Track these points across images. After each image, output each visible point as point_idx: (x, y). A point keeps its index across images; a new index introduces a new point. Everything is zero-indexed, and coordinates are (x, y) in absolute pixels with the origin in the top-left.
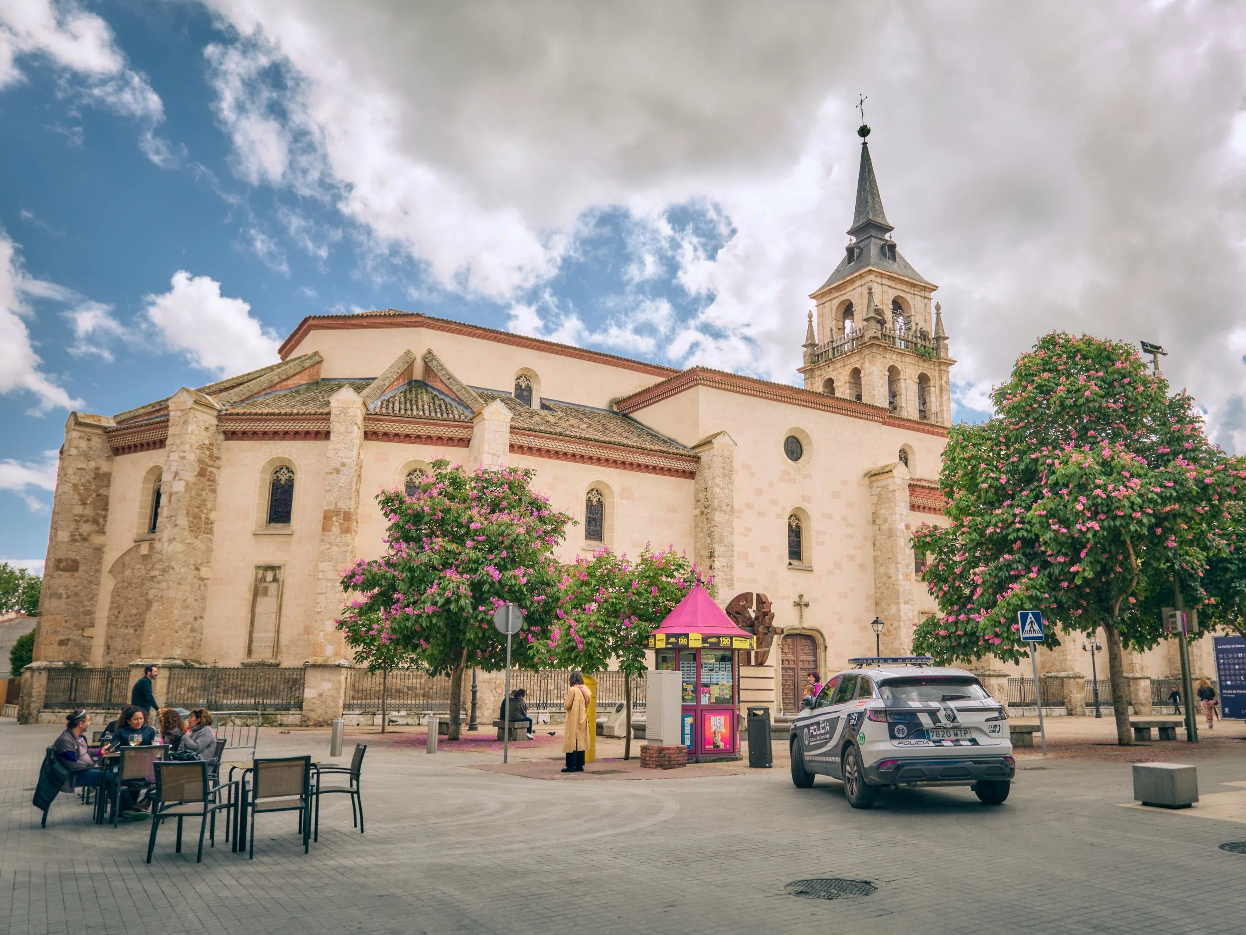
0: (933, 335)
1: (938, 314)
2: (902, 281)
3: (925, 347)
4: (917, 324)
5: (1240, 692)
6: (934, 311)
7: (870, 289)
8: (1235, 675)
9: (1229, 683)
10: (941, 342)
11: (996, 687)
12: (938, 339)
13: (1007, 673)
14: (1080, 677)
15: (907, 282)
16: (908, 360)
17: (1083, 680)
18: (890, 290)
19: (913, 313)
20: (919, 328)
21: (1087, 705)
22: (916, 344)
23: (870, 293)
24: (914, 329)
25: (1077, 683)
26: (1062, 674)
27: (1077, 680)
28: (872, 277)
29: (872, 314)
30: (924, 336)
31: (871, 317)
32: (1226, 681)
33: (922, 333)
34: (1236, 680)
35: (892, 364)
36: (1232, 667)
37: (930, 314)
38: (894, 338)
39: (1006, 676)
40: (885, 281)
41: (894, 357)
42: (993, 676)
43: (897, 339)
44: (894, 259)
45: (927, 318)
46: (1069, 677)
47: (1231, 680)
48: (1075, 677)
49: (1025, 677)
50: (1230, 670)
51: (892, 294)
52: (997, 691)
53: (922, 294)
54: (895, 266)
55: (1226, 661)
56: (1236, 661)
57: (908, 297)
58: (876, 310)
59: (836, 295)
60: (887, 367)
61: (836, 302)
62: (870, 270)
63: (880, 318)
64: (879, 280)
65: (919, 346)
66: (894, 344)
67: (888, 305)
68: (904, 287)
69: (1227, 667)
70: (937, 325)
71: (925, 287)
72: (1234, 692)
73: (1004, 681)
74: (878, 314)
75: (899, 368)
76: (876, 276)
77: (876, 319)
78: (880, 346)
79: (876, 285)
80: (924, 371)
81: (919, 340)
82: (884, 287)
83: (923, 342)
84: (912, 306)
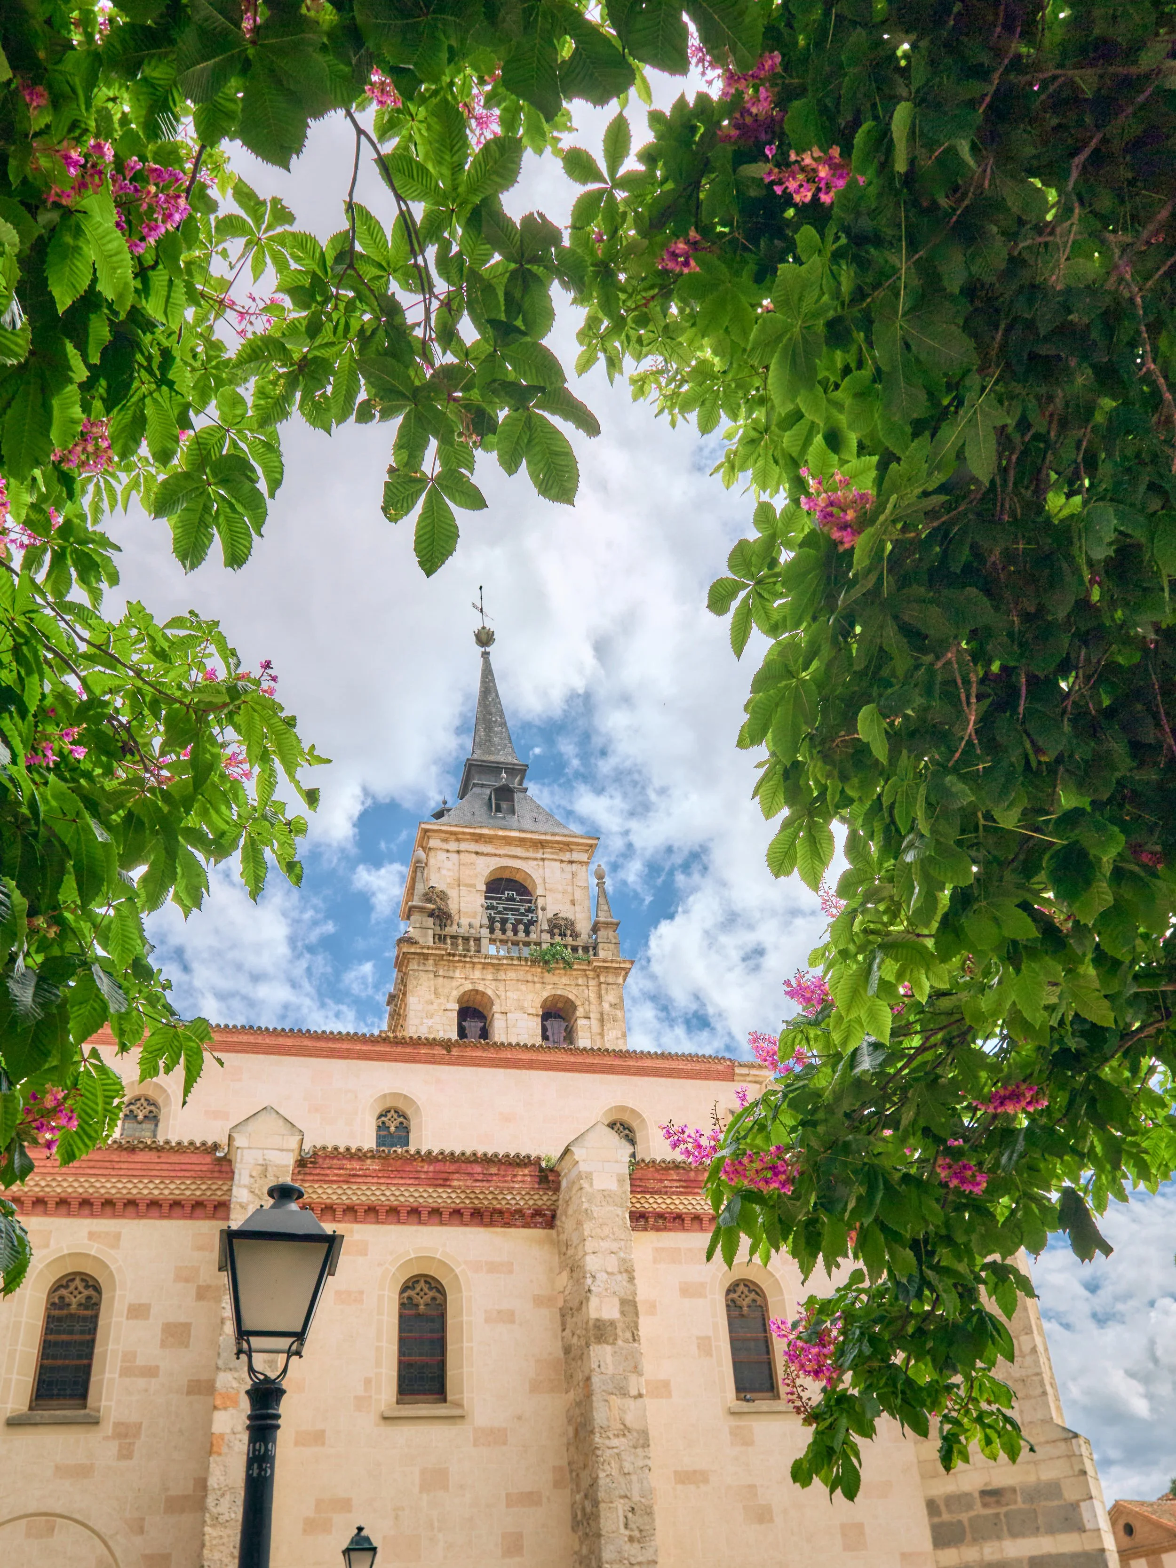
0: (585, 923)
1: (600, 887)
2: (508, 841)
3: (562, 947)
4: (546, 911)
7: (422, 862)
10: (606, 933)
12: (597, 929)
15: (521, 839)
16: (511, 975)
18: (481, 860)
19: (540, 892)
20: (550, 914)
23: (419, 869)
24: (536, 919)
29: (414, 903)
30: (561, 927)
31: (412, 908)
33: (555, 922)
35: (468, 987)
37: (584, 888)
40: (465, 846)
41: (477, 973)
43: (485, 942)
44: (511, 810)
45: (578, 897)
51: (487, 866)
53: (567, 856)
54: (510, 820)
57: (529, 867)
58: (426, 895)
60: (456, 994)
63: (431, 906)
64: (453, 846)
67: (472, 886)
68: (519, 851)
70: (600, 904)
71: (567, 844)
74: (429, 900)
75: (489, 992)
76: (445, 840)
77: (421, 909)
78: (426, 956)
79: (443, 855)
80: (559, 992)
81: (546, 937)
82: (463, 856)
83: (558, 939)
84: (538, 881)
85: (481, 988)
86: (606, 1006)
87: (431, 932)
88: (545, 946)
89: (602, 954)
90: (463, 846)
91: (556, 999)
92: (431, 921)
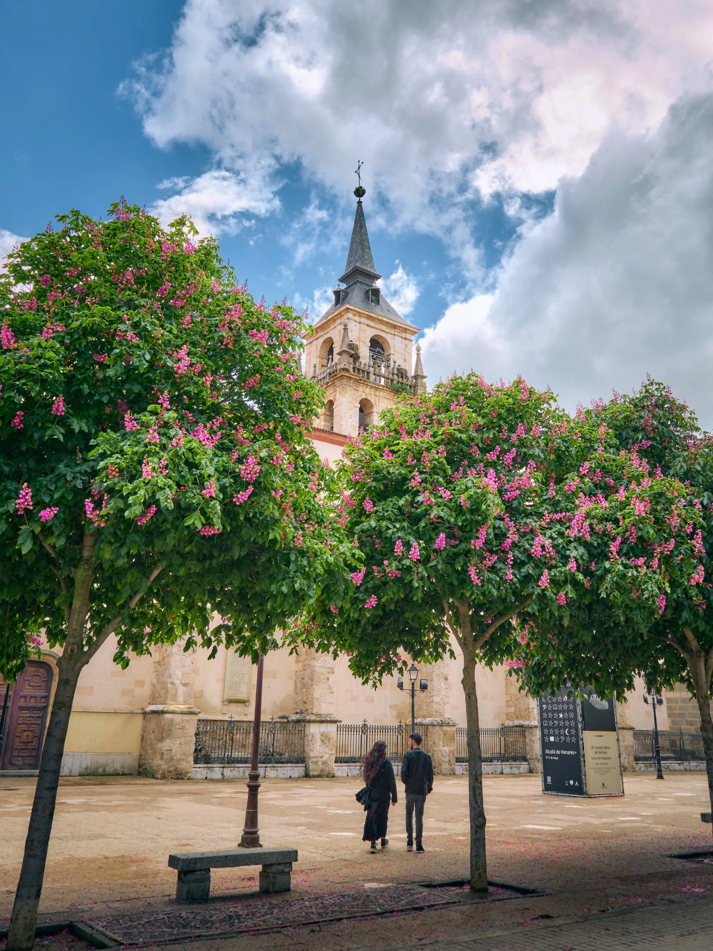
0: (412, 373)
1: (418, 355)
2: (381, 322)
3: (402, 383)
4: (395, 362)
5: (564, 752)
6: (414, 352)
7: (346, 326)
8: (559, 727)
9: (552, 739)
10: (419, 380)
11: (318, 737)
12: (416, 377)
13: (338, 718)
14: (448, 725)
15: (387, 323)
16: (382, 394)
17: (454, 729)
18: (369, 329)
19: (392, 352)
20: (397, 365)
21: (459, 760)
22: (392, 380)
23: (345, 329)
24: (392, 366)
25: (445, 733)
26: (428, 721)
27: (445, 728)
28: (350, 315)
29: (345, 348)
30: (402, 373)
31: (343, 351)
32: (549, 736)
33: (399, 370)
34: (560, 736)
35: (364, 397)
36: (556, 715)
37: (410, 354)
38: (368, 373)
39: (335, 722)
40: (363, 320)
41: (368, 390)
42: (314, 722)
43: (371, 375)
44: (378, 302)
45: (407, 357)
46: (433, 725)
47: (555, 736)
48: (441, 725)
49: (368, 724)
50: (553, 720)
51: (371, 333)
52: (319, 743)
53: (404, 335)
54: (378, 310)
55: (550, 707)
56: (560, 707)
57: (388, 337)
58: (349, 345)
59: (322, 333)
60: (359, 399)
61: (321, 340)
62: (348, 309)
63: (353, 352)
64: (357, 318)
65: (395, 382)
66: (368, 378)
67: (365, 342)
68: (384, 328)
69: (550, 715)
70: (417, 365)
71: (406, 329)
72: (558, 752)
73: (332, 729)
74: (351, 348)
75: (372, 401)
76: (354, 315)
77: (348, 353)
78: (350, 378)
79: (353, 323)
81: (395, 376)
82: (362, 325)
83: (400, 379)
84: (391, 345)
85: (369, 398)
87: (352, 366)
92: (352, 359)
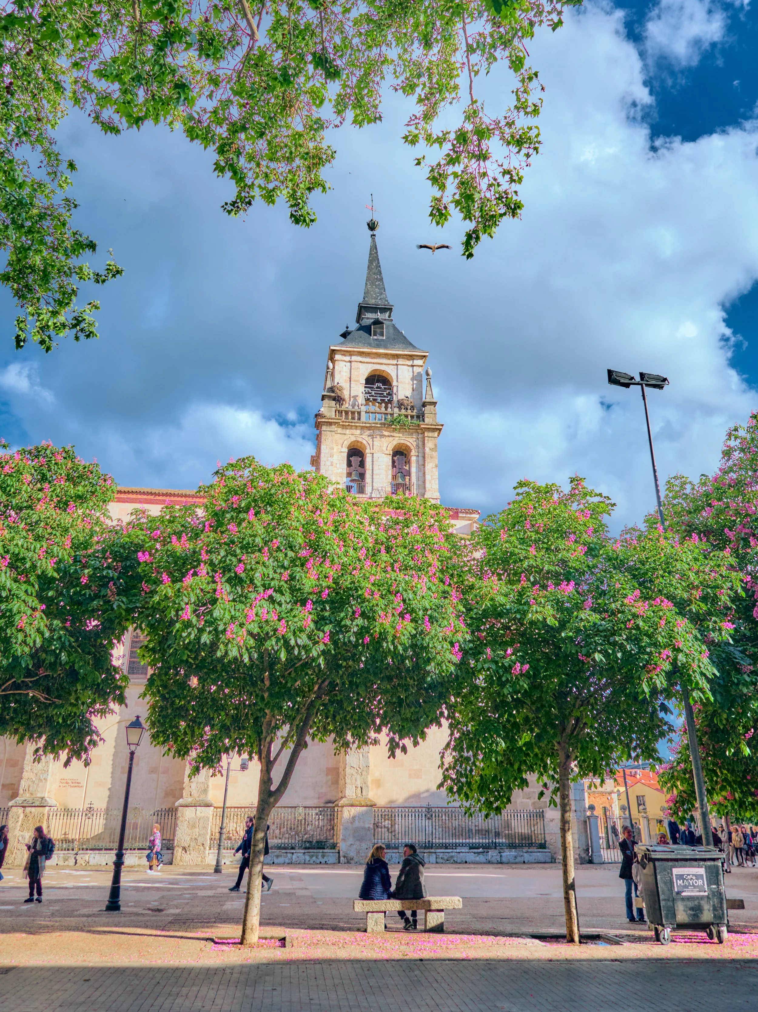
2: (378, 355)
3: (405, 416)
4: (397, 394)
10: (428, 407)
15: (386, 354)
16: (377, 432)
18: (364, 366)
19: (395, 383)
20: (398, 398)
22: (392, 415)
24: (394, 400)
30: (404, 404)
33: (400, 402)
35: (353, 439)
38: (359, 413)
41: (358, 432)
43: (363, 414)
51: (365, 369)
53: (411, 363)
57: (389, 370)
60: (347, 443)
64: (348, 359)
66: (358, 418)
67: (358, 381)
68: (384, 361)
71: (411, 356)
74: (333, 392)
75: (365, 442)
76: (344, 356)
77: (329, 397)
78: (331, 423)
79: (342, 364)
80: (402, 442)
81: (396, 410)
82: (353, 364)
83: (403, 411)
84: (394, 377)
85: (360, 440)
86: (427, 449)
87: (334, 409)
88: (395, 415)
89: (427, 420)
90: (354, 358)
91: (400, 445)
92: (334, 402)
